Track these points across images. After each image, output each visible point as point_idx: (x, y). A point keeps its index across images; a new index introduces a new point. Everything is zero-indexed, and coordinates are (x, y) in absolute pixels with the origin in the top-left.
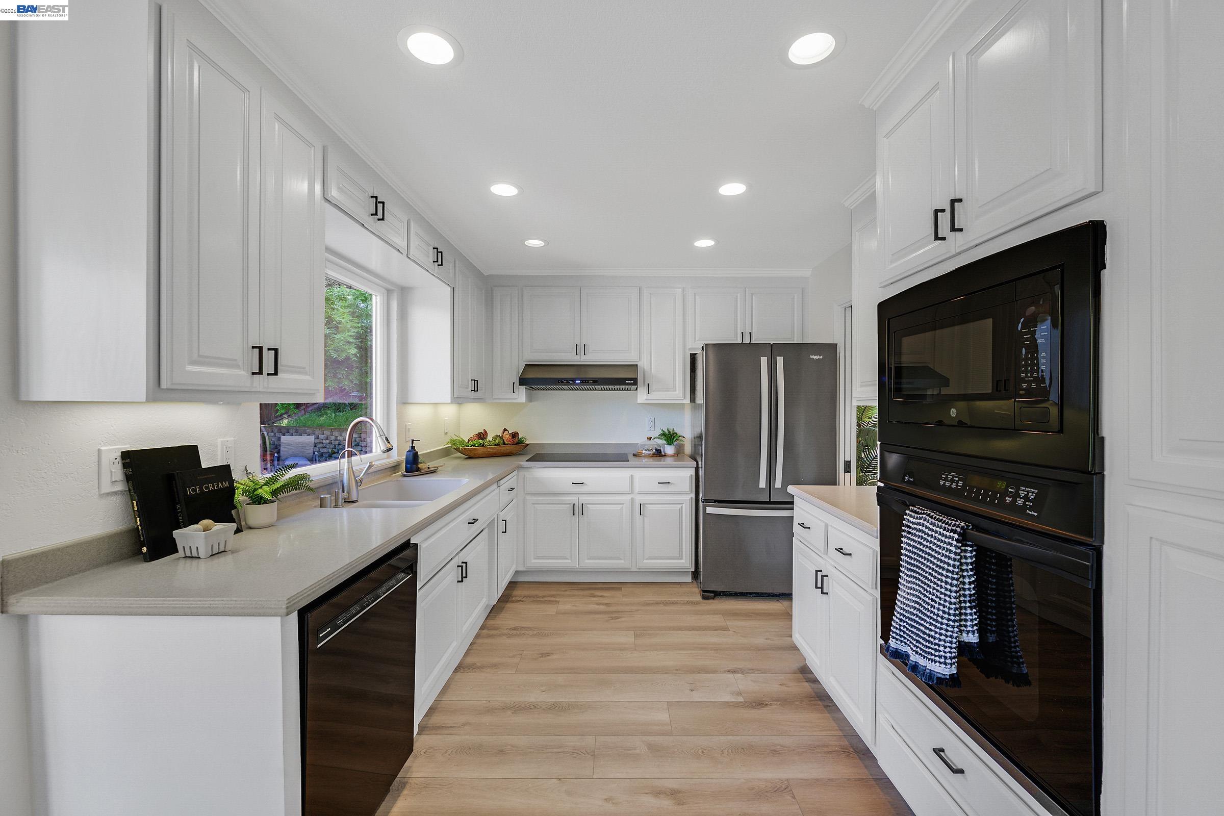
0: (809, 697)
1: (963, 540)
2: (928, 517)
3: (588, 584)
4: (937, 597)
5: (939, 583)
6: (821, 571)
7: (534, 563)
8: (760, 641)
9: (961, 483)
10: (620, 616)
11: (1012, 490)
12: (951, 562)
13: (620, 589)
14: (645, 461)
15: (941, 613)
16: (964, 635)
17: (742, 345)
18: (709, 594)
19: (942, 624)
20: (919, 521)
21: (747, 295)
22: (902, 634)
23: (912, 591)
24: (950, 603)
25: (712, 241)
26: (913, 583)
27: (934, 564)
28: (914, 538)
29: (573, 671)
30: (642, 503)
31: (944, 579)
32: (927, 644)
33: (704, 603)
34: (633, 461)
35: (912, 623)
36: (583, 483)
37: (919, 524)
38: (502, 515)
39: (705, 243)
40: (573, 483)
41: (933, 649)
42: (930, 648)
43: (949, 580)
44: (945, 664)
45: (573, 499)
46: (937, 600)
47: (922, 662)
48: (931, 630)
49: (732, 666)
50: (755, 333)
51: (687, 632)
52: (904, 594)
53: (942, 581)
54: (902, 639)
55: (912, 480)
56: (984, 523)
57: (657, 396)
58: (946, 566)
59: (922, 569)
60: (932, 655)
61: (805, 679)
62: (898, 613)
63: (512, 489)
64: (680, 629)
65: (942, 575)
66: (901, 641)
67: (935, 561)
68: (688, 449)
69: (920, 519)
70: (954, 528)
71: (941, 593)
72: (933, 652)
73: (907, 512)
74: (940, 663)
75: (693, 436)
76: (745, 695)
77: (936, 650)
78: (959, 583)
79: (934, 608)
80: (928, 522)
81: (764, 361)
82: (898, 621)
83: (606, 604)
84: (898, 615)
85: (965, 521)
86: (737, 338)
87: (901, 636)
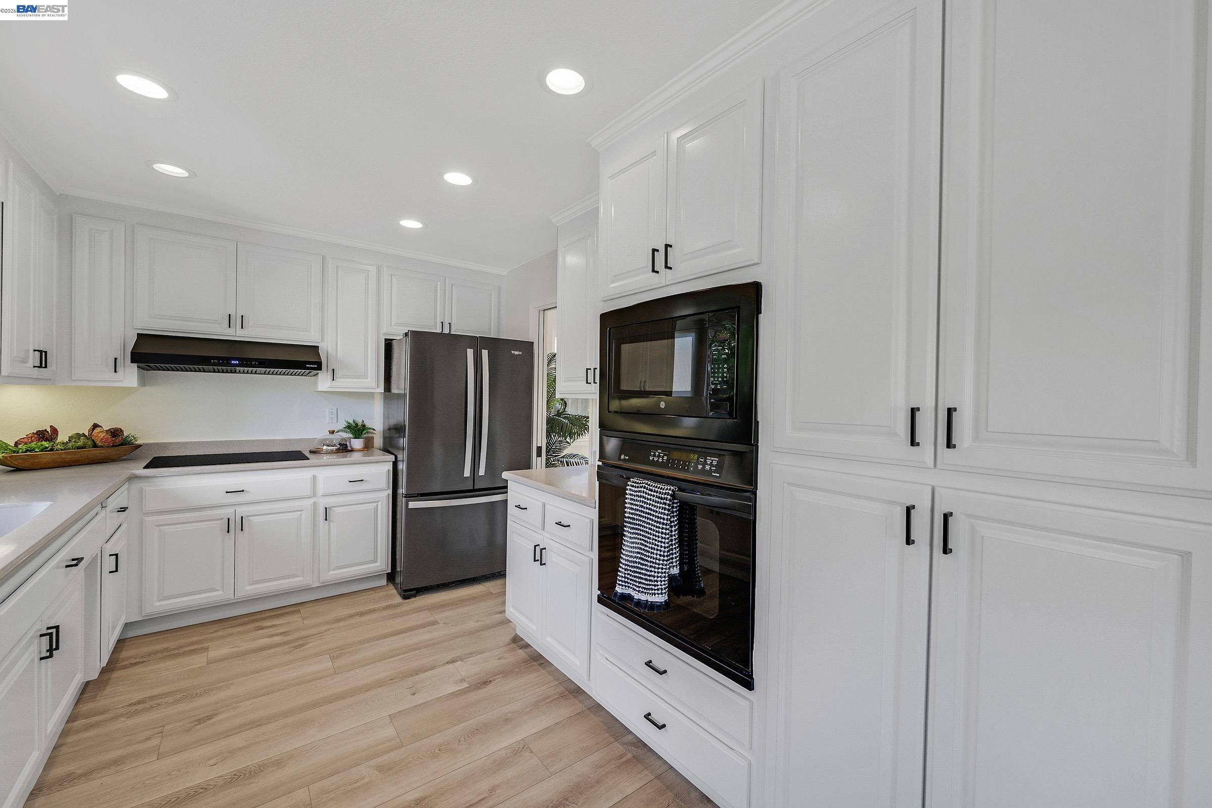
0: (526, 662)
1: (673, 500)
2: (646, 486)
3: (250, 616)
4: (655, 545)
5: (657, 534)
6: (539, 545)
7: (157, 606)
8: (471, 625)
9: (665, 458)
10: (305, 642)
11: (702, 460)
12: (666, 517)
13: (298, 611)
14: (326, 458)
15: (658, 556)
16: (671, 569)
17: (441, 335)
18: (408, 594)
19: (659, 564)
20: (640, 489)
21: (447, 284)
22: (626, 580)
23: (634, 545)
24: (665, 548)
25: (420, 224)
26: (636, 538)
27: (653, 520)
28: (637, 503)
29: (255, 724)
30: (327, 507)
31: (660, 530)
32: (648, 582)
33: (406, 603)
34: (314, 460)
35: (636, 570)
36: (243, 491)
37: (639, 491)
38: (110, 548)
39: (411, 224)
40: (227, 492)
41: (652, 585)
42: (650, 585)
43: (664, 531)
44: (662, 593)
45: (228, 512)
46: (656, 547)
47: (643, 597)
48: (651, 571)
49: (449, 658)
50: (454, 324)
51: (394, 638)
52: (628, 549)
53: (659, 533)
54: (627, 584)
55: (627, 458)
56: (684, 485)
57: (344, 384)
58: (662, 520)
59: (643, 526)
60: (652, 589)
61: (518, 646)
62: (623, 564)
63: (123, 510)
64: (385, 636)
65: (659, 528)
66: (626, 586)
67: (654, 518)
68: (378, 441)
69: (641, 487)
70: (667, 491)
71: (659, 541)
72: (653, 587)
73: (629, 483)
74: (658, 594)
75: (387, 428)
76: (469, 680)
77: (655, 586)
78: (670, 529)
79: (654, 554)
80: (647, 489)
81: (470, 352)
82: (623, 570)
83: (282, 634)
84: (624, 566)
85: (673, 486)
86: (436, 326)
87: (625, 582)
